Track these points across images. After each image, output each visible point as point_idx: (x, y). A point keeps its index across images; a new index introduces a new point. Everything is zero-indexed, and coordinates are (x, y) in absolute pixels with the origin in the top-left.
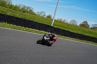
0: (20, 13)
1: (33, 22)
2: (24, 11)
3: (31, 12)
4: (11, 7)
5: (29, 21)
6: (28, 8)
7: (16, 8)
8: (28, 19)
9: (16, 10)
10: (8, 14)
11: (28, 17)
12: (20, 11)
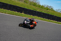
0: (45, 10)
1: (53, 16)
2: (47, 9)
3: (52, 10)
4: (39, 6)
5: (51, 15)
6: (50, 7)
7: (42, 7)
8: (50, 14)
9: (42, 8)
10: (38, 11)
11: (50, 13)
12: (45, 9)
